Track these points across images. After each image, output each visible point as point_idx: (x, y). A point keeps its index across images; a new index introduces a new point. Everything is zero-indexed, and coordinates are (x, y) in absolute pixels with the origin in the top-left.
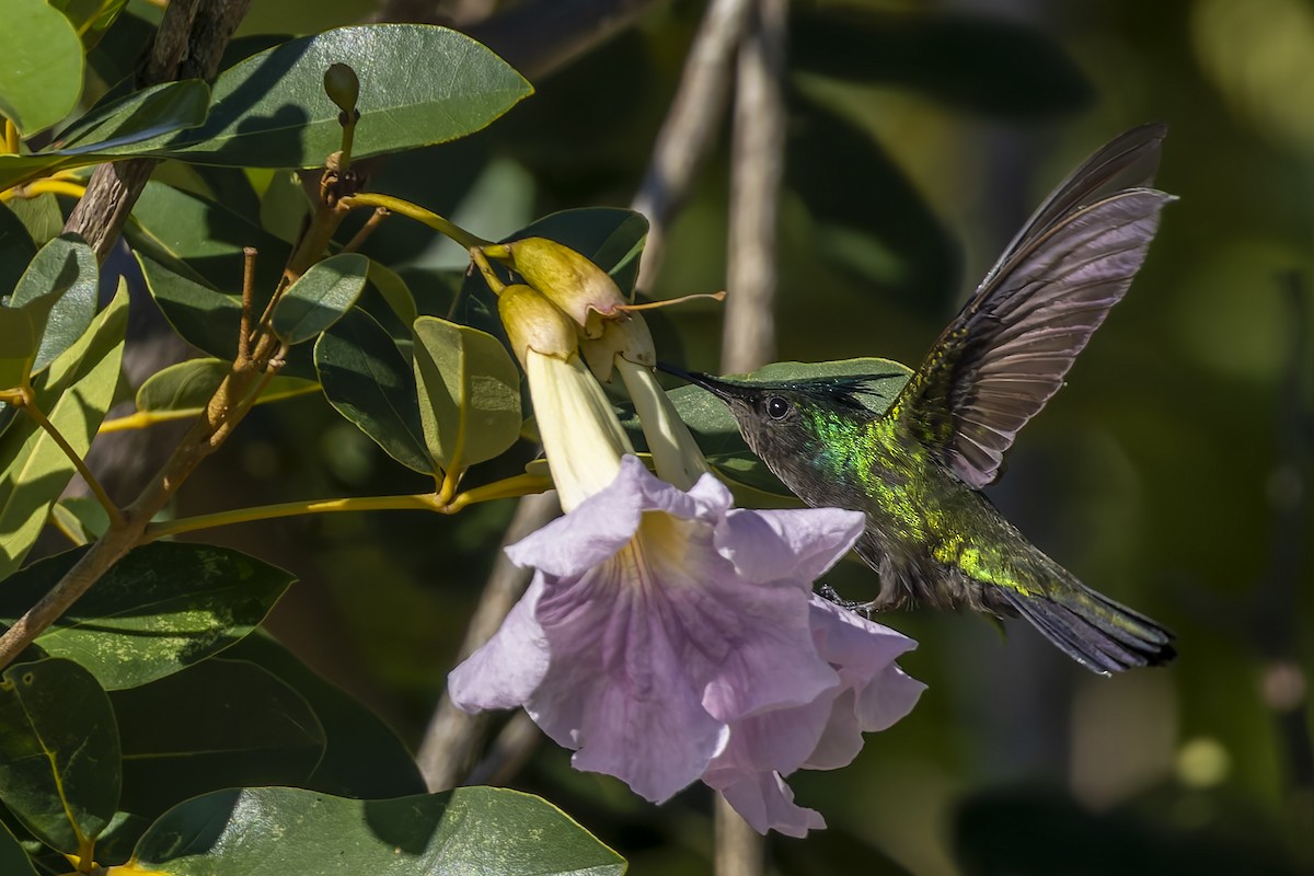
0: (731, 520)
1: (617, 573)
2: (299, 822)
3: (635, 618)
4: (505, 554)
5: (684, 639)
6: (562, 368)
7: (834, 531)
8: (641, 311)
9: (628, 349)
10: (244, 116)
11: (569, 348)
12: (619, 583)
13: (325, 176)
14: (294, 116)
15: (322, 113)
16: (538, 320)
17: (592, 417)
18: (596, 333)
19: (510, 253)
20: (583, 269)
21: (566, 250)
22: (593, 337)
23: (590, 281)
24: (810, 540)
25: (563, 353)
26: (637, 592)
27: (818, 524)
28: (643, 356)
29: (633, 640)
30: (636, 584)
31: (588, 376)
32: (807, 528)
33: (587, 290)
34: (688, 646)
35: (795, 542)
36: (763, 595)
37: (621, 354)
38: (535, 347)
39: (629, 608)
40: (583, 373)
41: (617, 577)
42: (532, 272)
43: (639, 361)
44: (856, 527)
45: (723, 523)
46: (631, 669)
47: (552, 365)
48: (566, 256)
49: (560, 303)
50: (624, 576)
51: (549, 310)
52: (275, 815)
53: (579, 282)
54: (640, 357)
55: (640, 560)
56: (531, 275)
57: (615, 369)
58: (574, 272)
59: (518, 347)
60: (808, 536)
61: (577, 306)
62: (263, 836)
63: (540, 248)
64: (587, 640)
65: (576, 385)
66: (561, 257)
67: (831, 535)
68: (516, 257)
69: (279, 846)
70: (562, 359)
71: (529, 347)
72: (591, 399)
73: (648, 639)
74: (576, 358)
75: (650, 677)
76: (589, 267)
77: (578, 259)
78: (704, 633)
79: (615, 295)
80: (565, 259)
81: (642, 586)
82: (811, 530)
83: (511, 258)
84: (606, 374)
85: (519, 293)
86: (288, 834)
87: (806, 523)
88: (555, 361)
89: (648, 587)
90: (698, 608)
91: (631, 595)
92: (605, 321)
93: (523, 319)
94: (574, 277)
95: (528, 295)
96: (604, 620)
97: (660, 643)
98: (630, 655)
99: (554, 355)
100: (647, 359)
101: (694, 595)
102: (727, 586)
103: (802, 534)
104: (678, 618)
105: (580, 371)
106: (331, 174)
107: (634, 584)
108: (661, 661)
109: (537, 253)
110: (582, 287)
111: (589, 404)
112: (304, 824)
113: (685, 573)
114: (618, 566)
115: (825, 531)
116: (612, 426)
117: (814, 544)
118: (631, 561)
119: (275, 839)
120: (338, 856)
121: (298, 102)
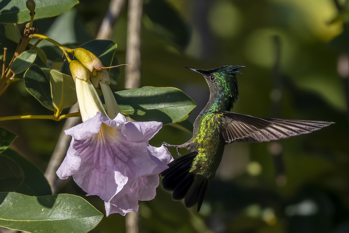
0: (126, 125)
1: (96, 138)
2: (16, 202)
3: (101, 150)
4: (64, 132)
5: (115, 156)
6: (85, 83)
7: (154, 127)
8: (107, 69)
9: (103, 80)
10: (2, 10)
11: (87, 78)
12: (97, 141)
13: (25, 29)
14: (15, 10)
15: (22, 8)
16: (79, 70)
17: (92, 96)
18: (95, 74)
19: (73, 51)
20: (93, 57)
21: (88, 51)
22: (93, 75)
23: (94, 60)
24: (148, 130)
25: (85, 79)
26: (102, 144)
27: (150, 125)
28: (107, 81)
29: (101, 156)
30: (102, 141)
31: (92, 85)
32: (147, 127)
33: (93, 62)
34: (116, 158)
35: (144, 130)
36: (135, 144)
37: (101, 81)
38: (78, 77)
39: (100, 147)
40: (91, 84)
41: (96, 140)
42: (79, 56)
43: (105, 83)
44: (160, 126)
45: (124, 126)
46: (101, 164)
47: (82, 82)
48: (88, 53)
49: (85, 65)
50: (98, 139)
51: (82, 67)
52: (10, 200)
53: (91, 60)
54: (106, 82)
55: (103, 135)
56: (78, 57)
57: (99, 85)
58: (90, 57)
59: (74, 77)
60: (147, 128)
61: (90, 67)
62: (7, 205)
63: (81, 50)
64: (89, 157)
65: (88, 88)
66: (87, 53)
67: (154, 128)
68: (75, 53)
69: (11, 208)
70: (85, 81)
71: (76, 77)
72: (92, 92)
73: (105, 155)
74: (89, 80)
75: (106, 166)
76: (94, 56)
77: (91, 54)
78: (120, 155)
79: (100, 64)
80: (88, 54)
81: (103, 142)
82: (148, 127)
83: (73, 52)
84: (97, 86)
85: (75, 62)
86: (13, 205)
87: (147, 125)
88: (83, 81)
89: (105, 142)
90: (118, 148)
91: (100, 144)
92: (98, 71)
93: (75, 70)
94: (90, 59)
95: (77, 63)
96: (94, 151)
97: (108, 157)
98: (101, 160)
99: (83, 80)
100: (107, 82)
101: (117, 144)
102: (126, 142)
103: (146, 128)
104: (113, 151)
105: (90, 84)
106: (27, 29)
107: (101, 141)
108: (109, 162)
109: (80, 52)
110: (92, 61)
111: (91, 93)
112: (18, 202)
113: (115, 139)
114: (97, 137)
115: (152, 127)
116: (97, 99)
117: (149, 131)
118: (100, 135)
119: (10, 206)
120: (27, 211)
121: (16, 5)
